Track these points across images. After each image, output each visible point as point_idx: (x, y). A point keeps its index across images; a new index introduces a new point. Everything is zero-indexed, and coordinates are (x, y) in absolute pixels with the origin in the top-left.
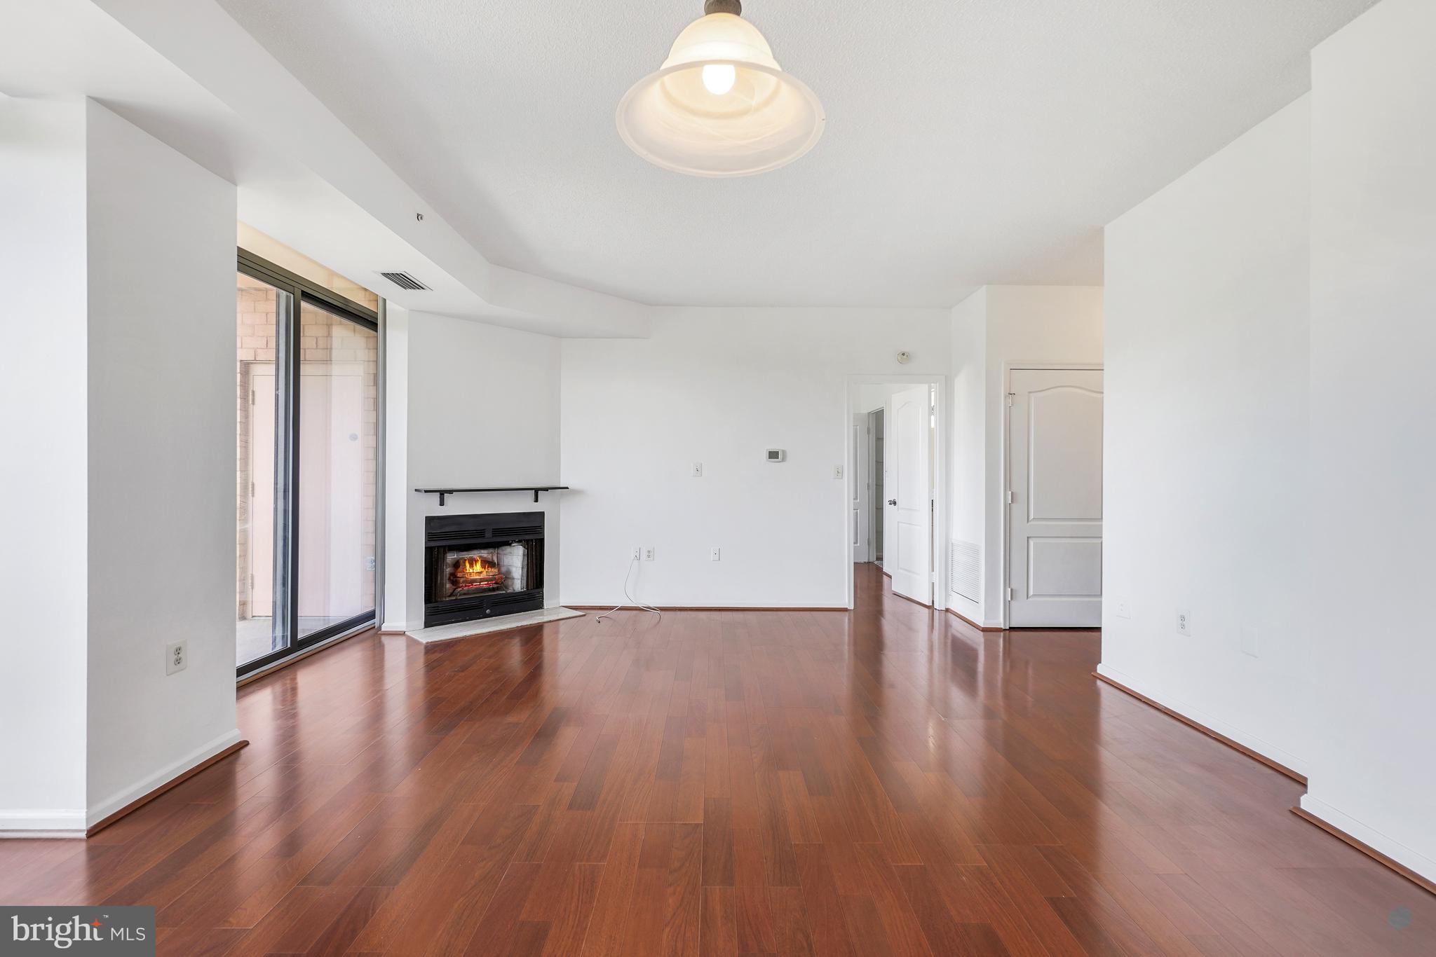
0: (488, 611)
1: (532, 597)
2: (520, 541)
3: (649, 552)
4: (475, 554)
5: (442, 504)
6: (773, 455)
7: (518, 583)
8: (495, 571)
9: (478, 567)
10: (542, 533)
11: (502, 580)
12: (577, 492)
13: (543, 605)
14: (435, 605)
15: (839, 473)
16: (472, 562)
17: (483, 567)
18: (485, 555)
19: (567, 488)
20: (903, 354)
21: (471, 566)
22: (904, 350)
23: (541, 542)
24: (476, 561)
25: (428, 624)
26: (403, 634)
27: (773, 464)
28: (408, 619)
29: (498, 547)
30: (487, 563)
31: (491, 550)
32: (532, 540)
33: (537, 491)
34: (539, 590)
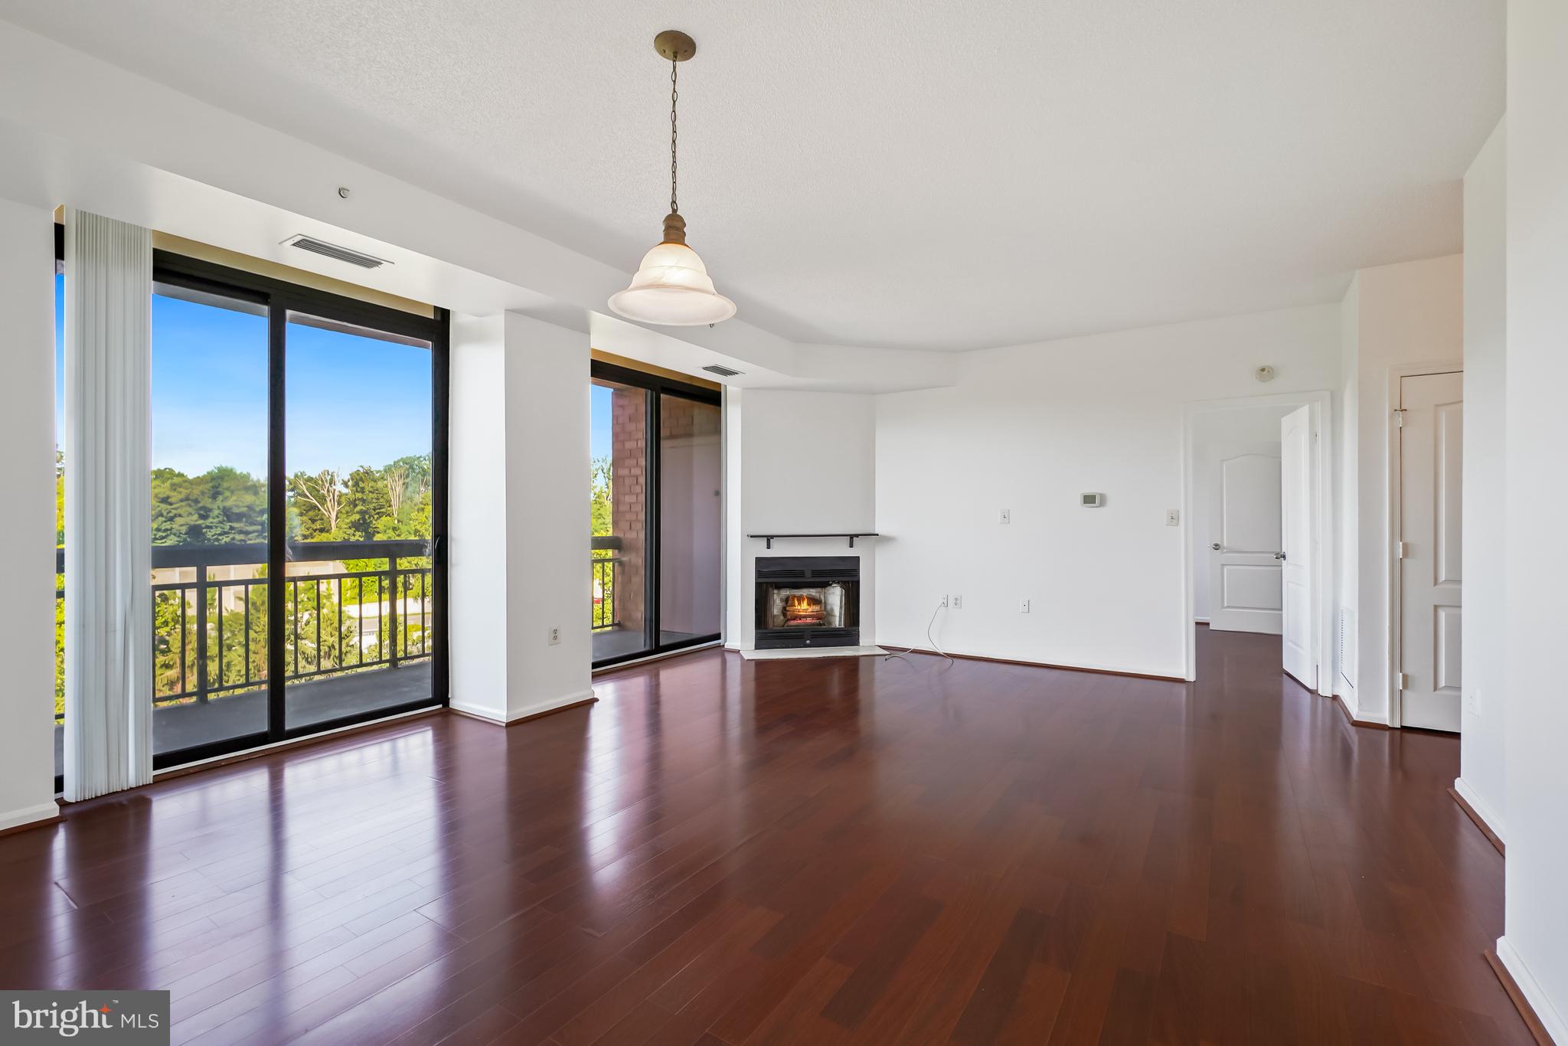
0: (808, 642)
1: (849, 634)
2: (838, 583)
3: (956, 599)
4: (805, 592)
5: (769, 547)
6: (1089, 499)
7: (838, 621)
8: (816, 608)
9: (805, 605)
10: (858, 575)
11: (824, 616)
12: (887, 540)
13: (859, 642)
14: (764, 631)
15: (1174, 518)
16: (800, 599)
17: (809, 605)
18: (814, 594)
19: (878, 535)
20: (1263, 370)
21: (799, 604)
22: (1263, 364)
23: (856, 584)
24: (803, 600)
25: (758, 647)
26: (738, 652)
27: (1090, 511)
28: (742, 641)
29: (825, 587)
30: (813, 601)
31: (819, 590)
32: (848, 582)
33: (852, 537)
34: (854, 628)
